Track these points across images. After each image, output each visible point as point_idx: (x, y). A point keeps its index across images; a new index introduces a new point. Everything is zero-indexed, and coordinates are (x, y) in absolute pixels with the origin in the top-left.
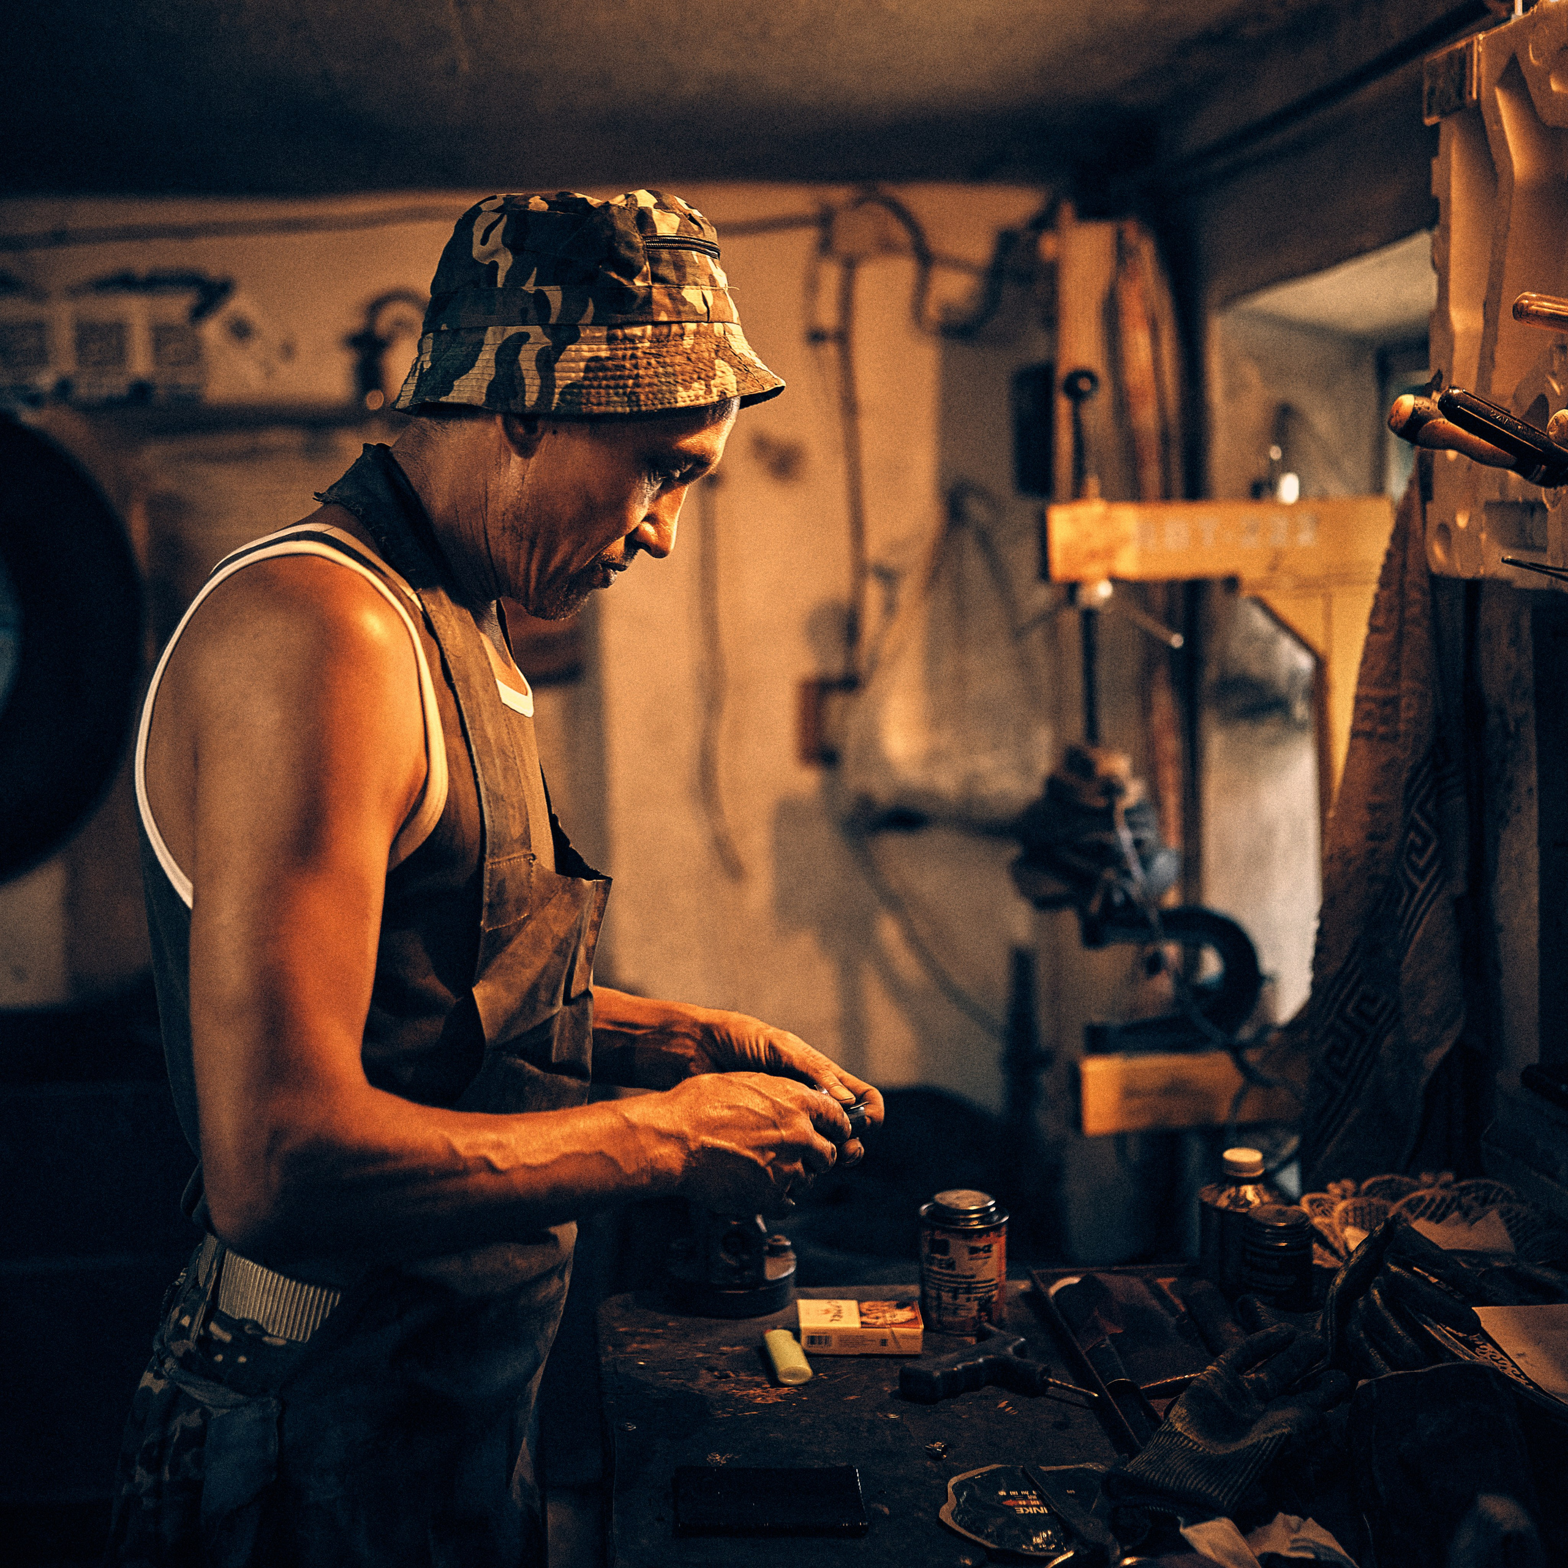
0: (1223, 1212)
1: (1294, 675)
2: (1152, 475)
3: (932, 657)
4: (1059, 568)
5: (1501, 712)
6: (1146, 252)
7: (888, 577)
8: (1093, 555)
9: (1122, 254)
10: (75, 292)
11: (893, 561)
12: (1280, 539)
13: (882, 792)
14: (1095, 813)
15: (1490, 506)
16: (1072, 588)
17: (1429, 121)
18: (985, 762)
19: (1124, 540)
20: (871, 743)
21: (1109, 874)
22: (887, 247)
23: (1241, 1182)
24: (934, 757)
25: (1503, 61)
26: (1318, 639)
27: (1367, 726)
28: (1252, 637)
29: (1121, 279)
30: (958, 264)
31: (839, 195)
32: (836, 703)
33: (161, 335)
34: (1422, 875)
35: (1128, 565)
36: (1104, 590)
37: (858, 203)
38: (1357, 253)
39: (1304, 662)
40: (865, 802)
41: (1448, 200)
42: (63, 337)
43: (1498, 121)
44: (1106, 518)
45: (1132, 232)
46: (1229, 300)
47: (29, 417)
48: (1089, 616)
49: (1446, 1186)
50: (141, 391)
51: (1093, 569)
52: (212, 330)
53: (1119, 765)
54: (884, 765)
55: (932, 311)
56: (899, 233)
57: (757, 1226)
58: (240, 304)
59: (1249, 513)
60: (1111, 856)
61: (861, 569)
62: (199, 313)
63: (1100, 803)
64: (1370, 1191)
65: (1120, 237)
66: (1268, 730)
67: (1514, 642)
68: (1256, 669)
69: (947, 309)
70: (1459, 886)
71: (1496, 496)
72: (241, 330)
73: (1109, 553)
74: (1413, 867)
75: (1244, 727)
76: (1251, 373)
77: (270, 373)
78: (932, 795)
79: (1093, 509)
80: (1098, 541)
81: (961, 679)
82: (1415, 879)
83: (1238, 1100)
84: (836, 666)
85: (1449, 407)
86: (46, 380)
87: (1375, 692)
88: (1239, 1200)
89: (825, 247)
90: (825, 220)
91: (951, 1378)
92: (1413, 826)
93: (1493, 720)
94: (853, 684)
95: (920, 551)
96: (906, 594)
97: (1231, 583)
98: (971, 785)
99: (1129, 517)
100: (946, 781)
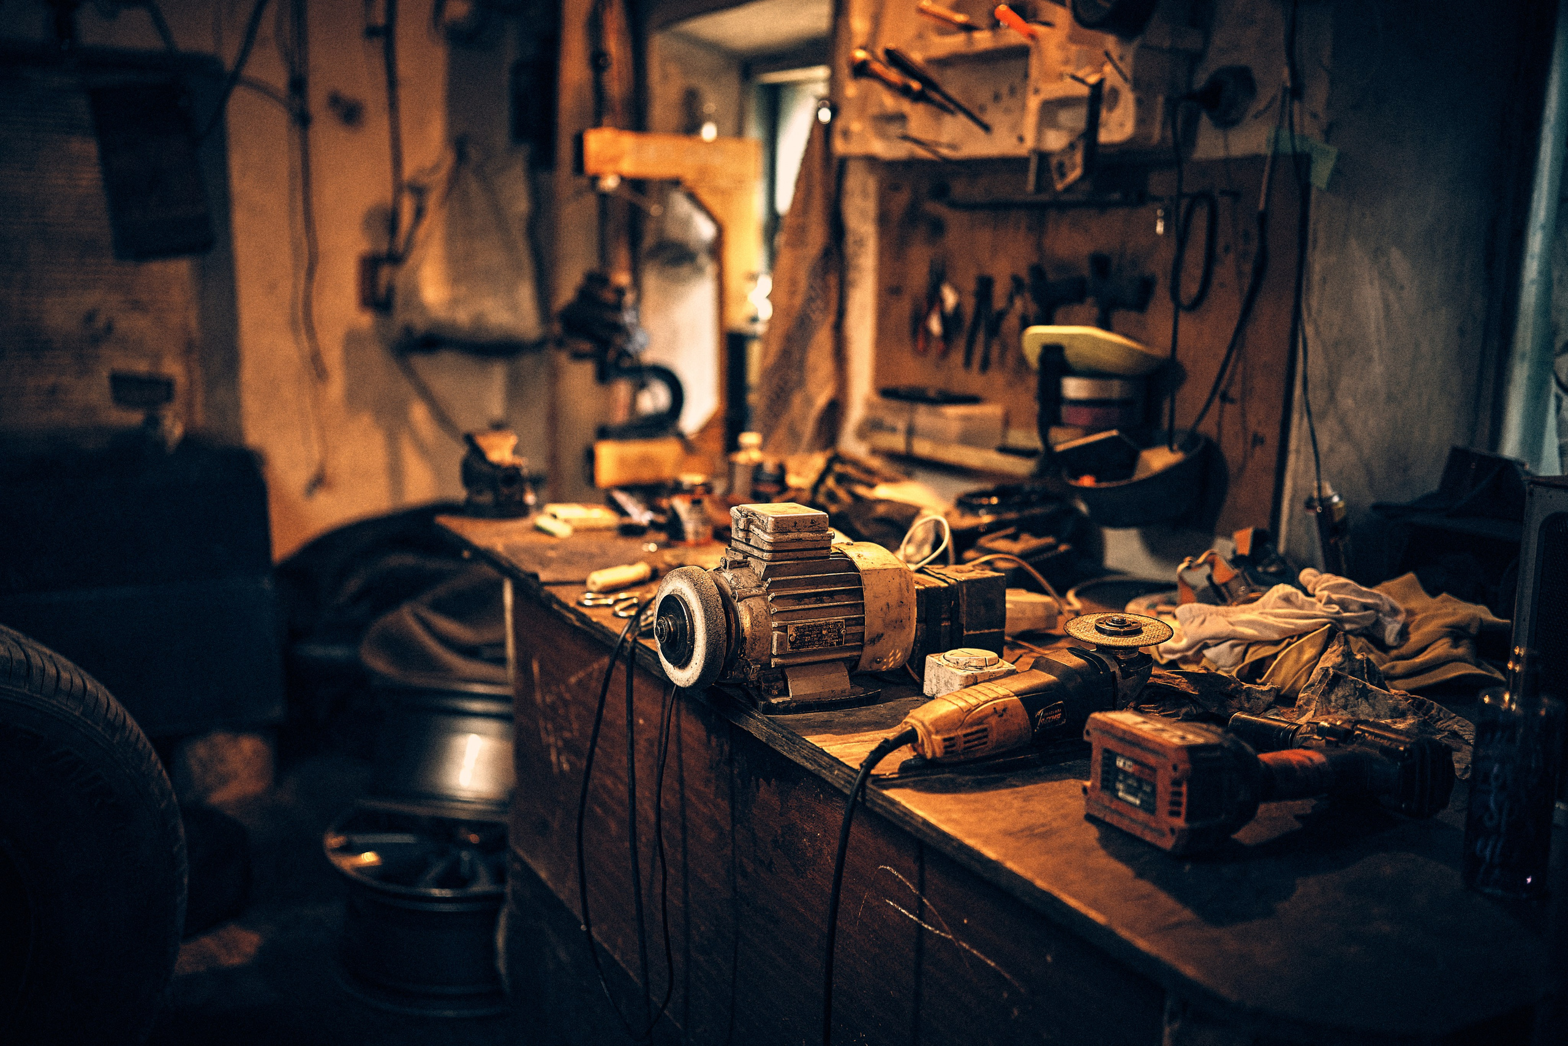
0: (742, 466)
1: (702, 239)
3: (450, 240)
4: (590, 167)
5: (854, 233)
7: (419, 191)
8: (607, 162)
11: (425, 180)
12: (702, 162)
13: (420, 324)
14: (607, 305)
15: (874, 118)
16: (595, 179)
18: (488, 306)
19: (624, 154)
20: (414, 292)
21: (620, 339)
24: (454, 302)
26: (720, 213)
28: (678, 217)
32: (384, 271)
34: (816, 312)
35: (628, 167)
36: (612, 182)
39: (709, 230)
40: (408, 330)
44: (615, 140)
46: (666, 24)
48: (602, 197)
51: (609, 168)
53: (621, 280)
54: (422, 308)
60: (619, 329)
61: (399, 187)
63: (612, 301)
67: (864, 195)
68: (678, 237)
70: (832, 318)
71: (877, 110)
73: (615, 160)
74: (812, 310)
75: (670, 271)
76: (673, 69)
78: (452, 326)
79: (607, 135)
80: (610, 153)
81: (468, 256)
82: (812, 315)
84: (384, 247)
87: (798, 222)
88: (749, 459)
93: (849, 238)
94: (396, 259)
95: (442, 174)
96: (432, 201)
97: (676, 183)
98: (478, 319)
99: (628, 141)
100: (463, 317)
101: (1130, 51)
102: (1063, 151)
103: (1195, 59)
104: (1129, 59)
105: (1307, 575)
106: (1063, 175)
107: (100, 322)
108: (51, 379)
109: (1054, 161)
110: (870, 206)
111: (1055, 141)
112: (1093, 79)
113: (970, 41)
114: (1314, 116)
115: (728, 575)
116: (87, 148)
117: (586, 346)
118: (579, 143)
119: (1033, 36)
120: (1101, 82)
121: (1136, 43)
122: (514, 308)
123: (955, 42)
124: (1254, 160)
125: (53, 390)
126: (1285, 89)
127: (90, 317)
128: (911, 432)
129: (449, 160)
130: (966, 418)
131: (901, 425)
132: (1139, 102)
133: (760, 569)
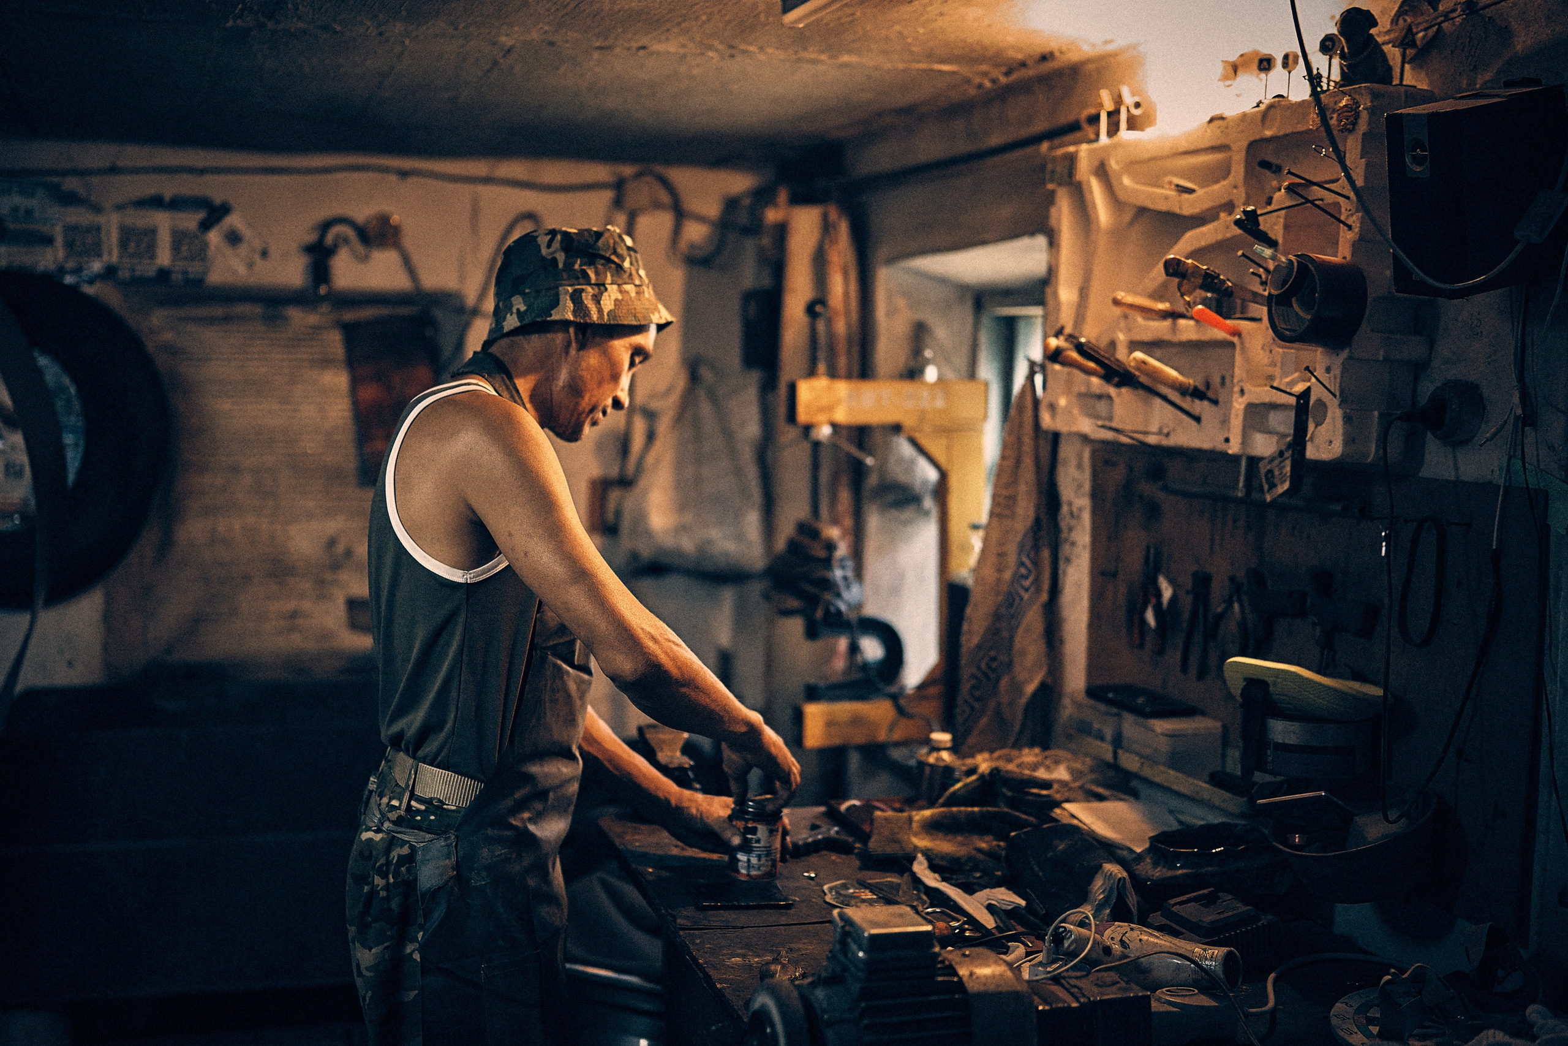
0: (932, 766)
1: (925, 482)
2: (842, 361)
3: (679, 465)
4: (802, 416)
5: (1070, 504)
6: (844, 228)
7: (651, 415)
8: (821, 410)
9: (827, 227)
10: (120, 207)
11: (655, 405)
12: (925, 404)
13: (646, 552)
14: (818, 560)
15: (1081, 395)
16: (808, 429)
17: (1050, 186)
18: (714, 533)
19: (839, 402)
20: (641, 518)
21: (827, 596)
22: (657, 205)
23: (939, 749)
24: (681, 529)
25: (1096, 163)
26: (942, 459)
27: (998, 510)
28: (901, 460)
29: (827, 241)
30: (700, 219)
31: (628, 170)
32: (614, 495)
33: (179, 238)
34: (1027, 590)
35: (841, 416)
36: (825, 431)
37: (639, 175)
38: (984, 243)
39: (932, 475)
40: (634, 556)
41: (1060, 231)
42: (113, 237)
43: (1091, 192)
44: (829, 388)
45: (833, 213)
46: (891, 260)
47: (89, 290)
48: (817, 445)
49: (1036, 755)
50: (163, 274)
51: (821, 418)
52: (214, 237)
53: (834, 533)
54: (648, 533)
55: (683, 244)
56: (664, 197)
57: (688, 776)
58: (234, 220)
59: (907, 387)
60: (828, 585)
62: (206, 225)
63: (822, 554)
64: (999, 758)
65: (825, 217)
66: (908, 513)
67: (1079, 466)
68: (902, 478)
69: (692, 246)
70: (1045, 597)
71: (1083, 389)
72: (234, 238)
73: (830, 408)
74: (1023, 587)
75: (894, 513)
76: (901, 302)
77: (251, 265)
78: (679, 553)
79: (821, 383)
80: (824, 402)
81: (698, 480)
82: (1022, 593)
83: (892, 727)
84: (614, 472)
85: (1080, 348)
86: (97, 266)
87: (1004, 492)
88: (939, 759)
89: (618, 203)
90: (619, 185)
91: (807, 845)
92: (1022, 564)
93: (1065, 509)
94: (625, 482)
95: (674, 398)
96: (663, 426)
97: (896, 428)
98: (703, 548)
99: (842, 388)
100: (688, 545)
101: (1338, 361)
102: (1272, 459)
103: (1419, 368)
104: (1337, 371)
105: (1534, 1012)
106: (1272, 486)
107: (340, 548)
108: (291, 605)
109: (1263, 468)
110: (1085, 478)
111: (1264, 446)
112: (1299, 388)
113: (1174, 329)
114: (1551, 447)
115: (820, 994)
116: (338, 380)
117: (794, 603)
118: (792, 389)
119: (1237, 333)
120: (1308, 391)
121: (1345, 354)
122: (740, 537)
123: (1159, 328)
124: (1486, 488)
125: (294, 615)
126: (1517, 418)
127: (332, 543)
128: (1118, 742)
129: (681, 383)
130: (1172, 736)
131: (1109, 733)
132: (1348, 419)
133: (856, 987)
